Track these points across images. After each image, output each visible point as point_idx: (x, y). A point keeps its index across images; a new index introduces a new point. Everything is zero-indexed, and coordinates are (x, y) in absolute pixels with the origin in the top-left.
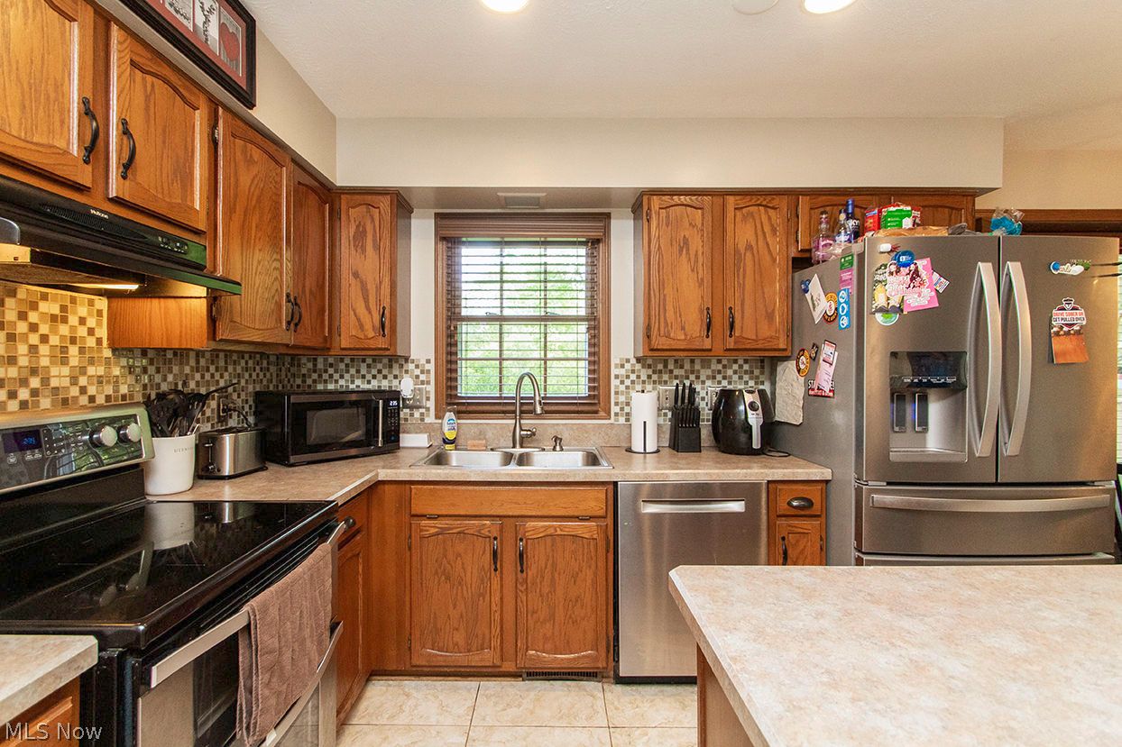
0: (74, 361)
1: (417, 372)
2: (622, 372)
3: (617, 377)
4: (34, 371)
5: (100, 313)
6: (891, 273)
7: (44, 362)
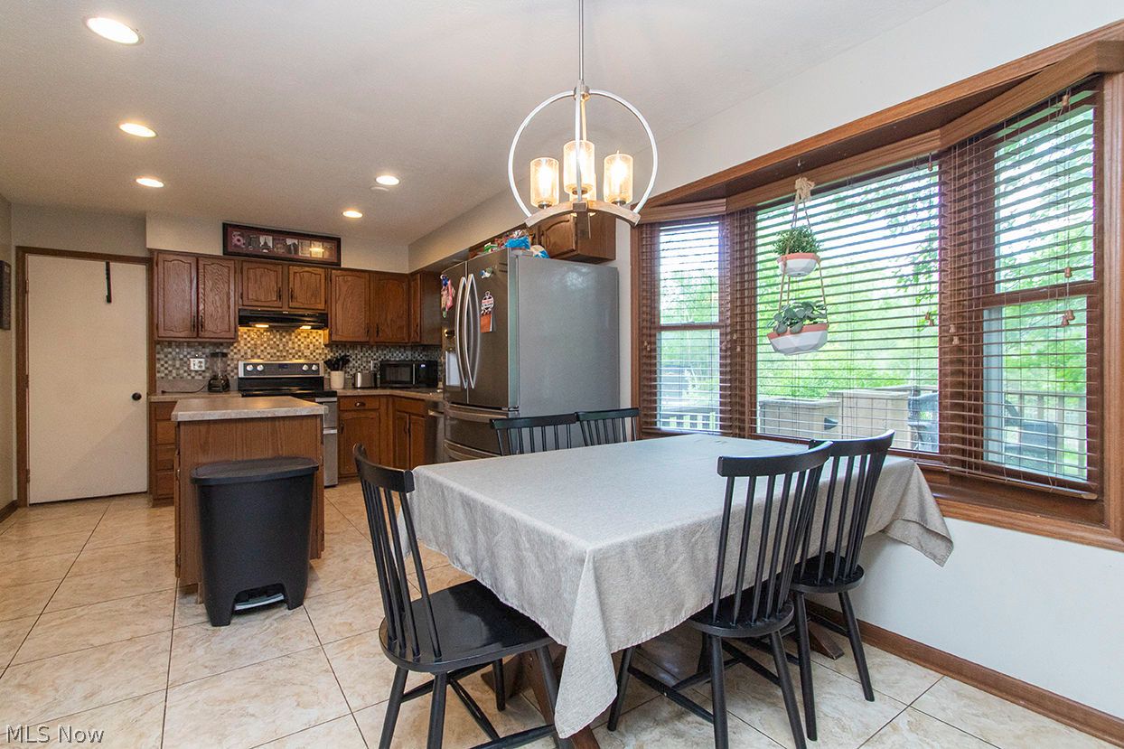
0: (311, 349)
4: (300, 351)
5: (320, 335)
7: (302, 349)
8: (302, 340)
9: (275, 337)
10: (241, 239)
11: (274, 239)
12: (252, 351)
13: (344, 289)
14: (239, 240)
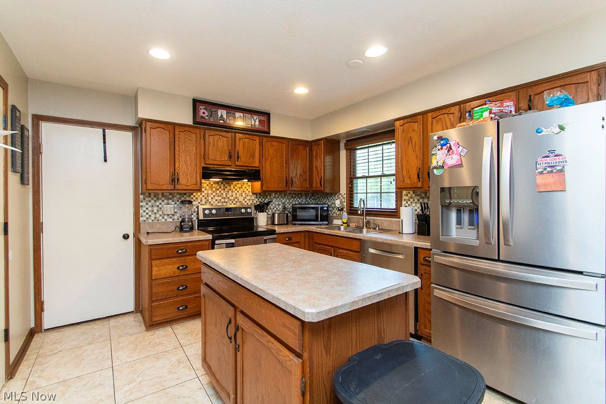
0: (244, 196)
1: (342, 198)
2: (407, 198)
3: (405, 200)
4: (236, 198)
5: (249, 186)
6: (439, 150)
7: (238, 196)
8: (238, 190)
9: (220, 188)
10: (205, 111)
11: (227, 113)
12: (205, 198)
13: (271, 151)
14: (204, 113)
